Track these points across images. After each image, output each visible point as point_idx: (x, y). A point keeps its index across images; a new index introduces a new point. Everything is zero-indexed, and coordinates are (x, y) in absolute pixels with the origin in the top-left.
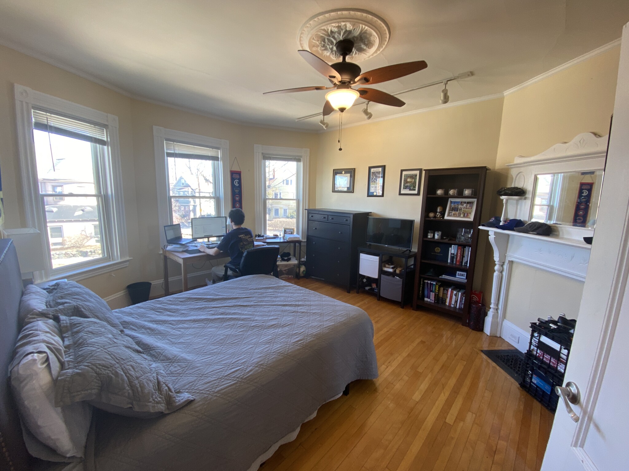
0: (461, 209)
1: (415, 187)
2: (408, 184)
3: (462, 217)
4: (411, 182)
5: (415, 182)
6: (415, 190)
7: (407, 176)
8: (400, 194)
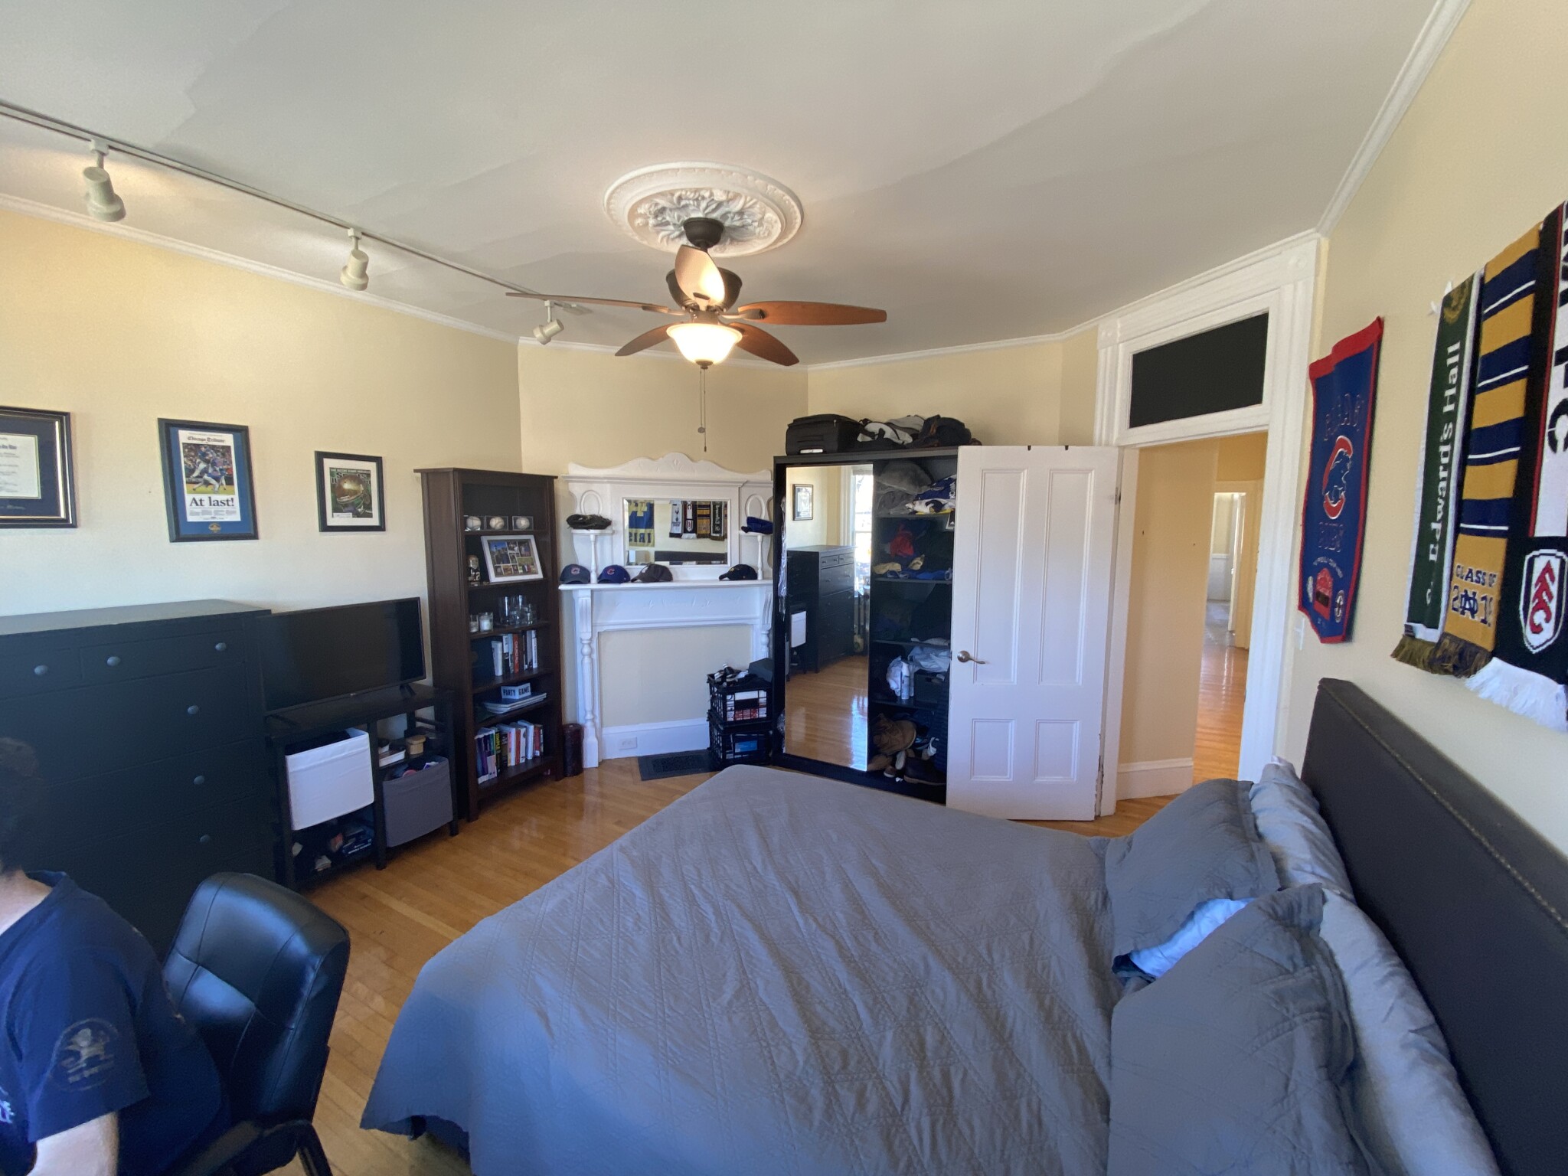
0: (514, 557)
1: (369, 506)
2: (345, 499)
3: (521, 574)
4: (355, 492)
5: (368, 495)
6: (370, 516)
7: (339, 476)
8: (325, 528)
